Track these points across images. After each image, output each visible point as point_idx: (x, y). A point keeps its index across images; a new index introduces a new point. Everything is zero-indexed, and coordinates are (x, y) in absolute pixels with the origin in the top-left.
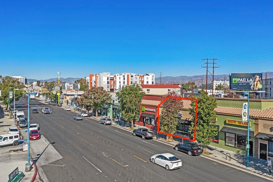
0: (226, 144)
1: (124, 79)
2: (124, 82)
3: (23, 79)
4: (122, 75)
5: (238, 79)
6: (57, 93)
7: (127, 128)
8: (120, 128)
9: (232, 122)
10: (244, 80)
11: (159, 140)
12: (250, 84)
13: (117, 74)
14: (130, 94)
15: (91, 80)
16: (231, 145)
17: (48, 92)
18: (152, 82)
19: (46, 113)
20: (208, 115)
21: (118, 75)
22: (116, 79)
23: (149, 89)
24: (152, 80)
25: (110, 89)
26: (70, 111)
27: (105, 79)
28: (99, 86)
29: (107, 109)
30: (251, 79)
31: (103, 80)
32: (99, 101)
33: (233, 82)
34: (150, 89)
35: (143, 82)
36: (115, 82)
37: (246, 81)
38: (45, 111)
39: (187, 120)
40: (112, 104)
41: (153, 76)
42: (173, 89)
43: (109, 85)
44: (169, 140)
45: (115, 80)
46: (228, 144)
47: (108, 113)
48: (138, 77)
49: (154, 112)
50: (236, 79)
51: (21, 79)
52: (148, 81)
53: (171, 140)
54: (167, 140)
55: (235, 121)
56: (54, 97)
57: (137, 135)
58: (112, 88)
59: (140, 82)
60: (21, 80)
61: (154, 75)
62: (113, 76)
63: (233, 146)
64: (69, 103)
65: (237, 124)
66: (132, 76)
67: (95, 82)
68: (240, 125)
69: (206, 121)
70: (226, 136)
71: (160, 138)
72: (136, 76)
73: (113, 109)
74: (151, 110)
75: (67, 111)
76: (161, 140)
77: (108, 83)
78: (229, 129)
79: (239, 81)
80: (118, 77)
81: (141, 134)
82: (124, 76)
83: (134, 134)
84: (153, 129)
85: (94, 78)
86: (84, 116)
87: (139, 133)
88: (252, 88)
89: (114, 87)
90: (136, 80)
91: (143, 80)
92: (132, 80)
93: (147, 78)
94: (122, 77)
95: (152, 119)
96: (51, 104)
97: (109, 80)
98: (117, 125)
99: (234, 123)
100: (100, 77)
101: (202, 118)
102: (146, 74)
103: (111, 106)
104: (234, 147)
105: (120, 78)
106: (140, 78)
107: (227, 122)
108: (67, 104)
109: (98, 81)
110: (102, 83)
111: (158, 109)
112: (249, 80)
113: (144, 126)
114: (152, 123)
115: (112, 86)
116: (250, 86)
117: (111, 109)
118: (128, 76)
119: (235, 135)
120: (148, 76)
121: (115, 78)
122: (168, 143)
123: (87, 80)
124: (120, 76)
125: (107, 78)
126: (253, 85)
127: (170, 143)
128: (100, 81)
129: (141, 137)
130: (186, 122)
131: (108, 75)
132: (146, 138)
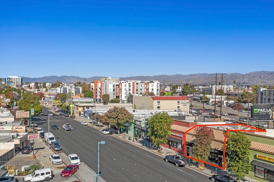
0: (256, 175)
1: (130, 86)
2: (130, 90)
3: (19, 79)
4: (128, 82)
5: (259, 110)
6: (69, 105)
7: (155, 151)
8: (148, 151)
9: (262, 157)
10: (264, 110)
11: (192, 168)
12: (269, 114)
13: (123, 81)
14: (161, 122)
15: (96, 86)
16: (260, 177)
17: (61, 104)
18: (157, 89)
19: (68, 130)
20: (244, 154)
21: (123, 83)
22: (122, 86)
23: (159, 101)
24: (157, 87)
25: (115, 97)
26: (87, 125)
27: (111, 87)
28: (104, 94)
29: (127, 127)
30: (270, 109)
31: (109, 88)
32: (123, 121)
33: (255, 112)
34: (161, 101)
35: (148, 89)
36: (120, 89)
37: (266, 111)
38: (66, 127)
39: (217, 149)
40: (133, 123)
41: (158, 84)
42: (183, 101)
43: (115, 92)
44: (201, 168)
45: (120, 87)
46: (257, 176)
47: (129, 131)
48: (143, 84)
49: (182, 137)
50: (257, 109)
51: (17, 79)
52: (153, 88)
53: (203, 168)
54: (199, 168)
55: (265, 157)
56: (66, 108)
57: (169, 162)
58: (118, 95)
59: (146, 89)
60: (17, 81)
61: (159, 82)
62: (118, 84)
63: (263, 177)
64: (82, 115)
65: (267, 159)
66: (137, 84)
67: (100, 89)
68: (270, 161)
69: (242, 158)
70: (256, 168)
71: (191, 165)
72: (141, 84)
73: (135, 128)
74: (177, 135)
75: (85, 125)
76: (193, 167)
77: (114, 90)
78: (259, 163)
79: (259, 111)
80: (123, 85)
81: (175, 161)
82: (130, 84)
83: (166, 160)
84: (180, 153)
85: (99, 85)
86: (106, 133)
87: (172, 160)
88: (270, 117)
89: (119, 94)
90: (141, 88)
91: (148, 87)
92: (137, 87)
93: (152, 85)
94: (127, 84)
95: (179, 144)
96: (63, 115)
97: (115, 88)
98: (144, 147)
99: (264, 159)
100: (106, 85)
101: (237, 156)
102: (151, 81)
103: (133, 125)
104: (264, 179)
105: (125, 85)
106: (146, 85)
107: (257, 157)
108: (80, 115)
109: (104, 88)
110: (108, 91)
111: (185, 135)
112: (268, 110)
113: (169, 148)
114: (179, 147)
115: (118, 93)
116: (269, 115)
117: (132, 128)
118: (133, 83)
119: (265, 169)
120: (152, 84)
121: (120, 85)
122: (201, 171)
123: (91, 86)
124: (125, 84)
125: (112, 86)
126: (271, 115)
127: (203, 171)
128: (106, 89)
129: (175, 164)
130: (216, 152)
131: (114, 83)
132: (180, 166)
